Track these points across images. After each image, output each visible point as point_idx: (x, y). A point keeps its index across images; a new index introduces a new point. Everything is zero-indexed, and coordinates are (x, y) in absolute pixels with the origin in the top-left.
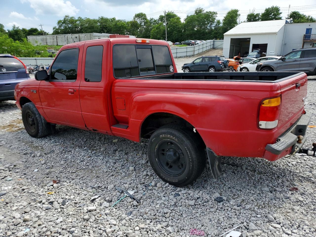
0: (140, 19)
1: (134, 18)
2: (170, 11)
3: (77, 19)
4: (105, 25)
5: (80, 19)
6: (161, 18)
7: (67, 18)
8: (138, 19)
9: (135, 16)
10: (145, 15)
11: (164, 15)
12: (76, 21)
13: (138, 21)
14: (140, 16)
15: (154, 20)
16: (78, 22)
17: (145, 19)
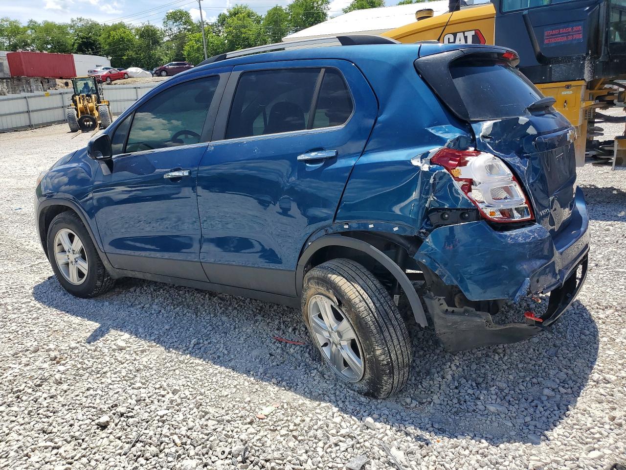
0: (178, 23)
1: (164, 22)
2: (239, 5)
3: (26, 25)
4: (87, 38)
5: (33, 26)
6: (222, 20)
7: (5, 23)
8: (175, 24)
9: (167, 16)
10: (187, 15)
11: (228, 14)
12: (25, 29)
13: (175, 29)
14: (178, 16)
15: (207, 24)
16: (29, 32)
17: (188, 22)
